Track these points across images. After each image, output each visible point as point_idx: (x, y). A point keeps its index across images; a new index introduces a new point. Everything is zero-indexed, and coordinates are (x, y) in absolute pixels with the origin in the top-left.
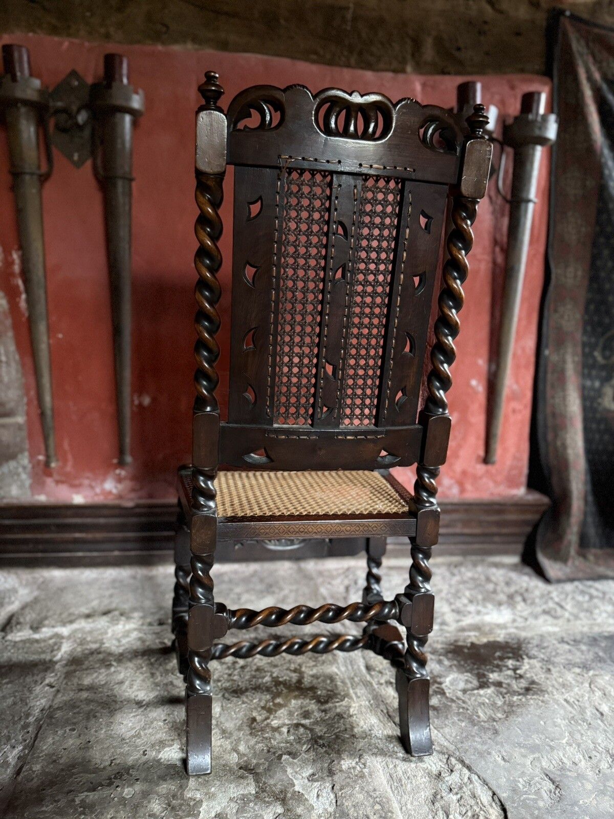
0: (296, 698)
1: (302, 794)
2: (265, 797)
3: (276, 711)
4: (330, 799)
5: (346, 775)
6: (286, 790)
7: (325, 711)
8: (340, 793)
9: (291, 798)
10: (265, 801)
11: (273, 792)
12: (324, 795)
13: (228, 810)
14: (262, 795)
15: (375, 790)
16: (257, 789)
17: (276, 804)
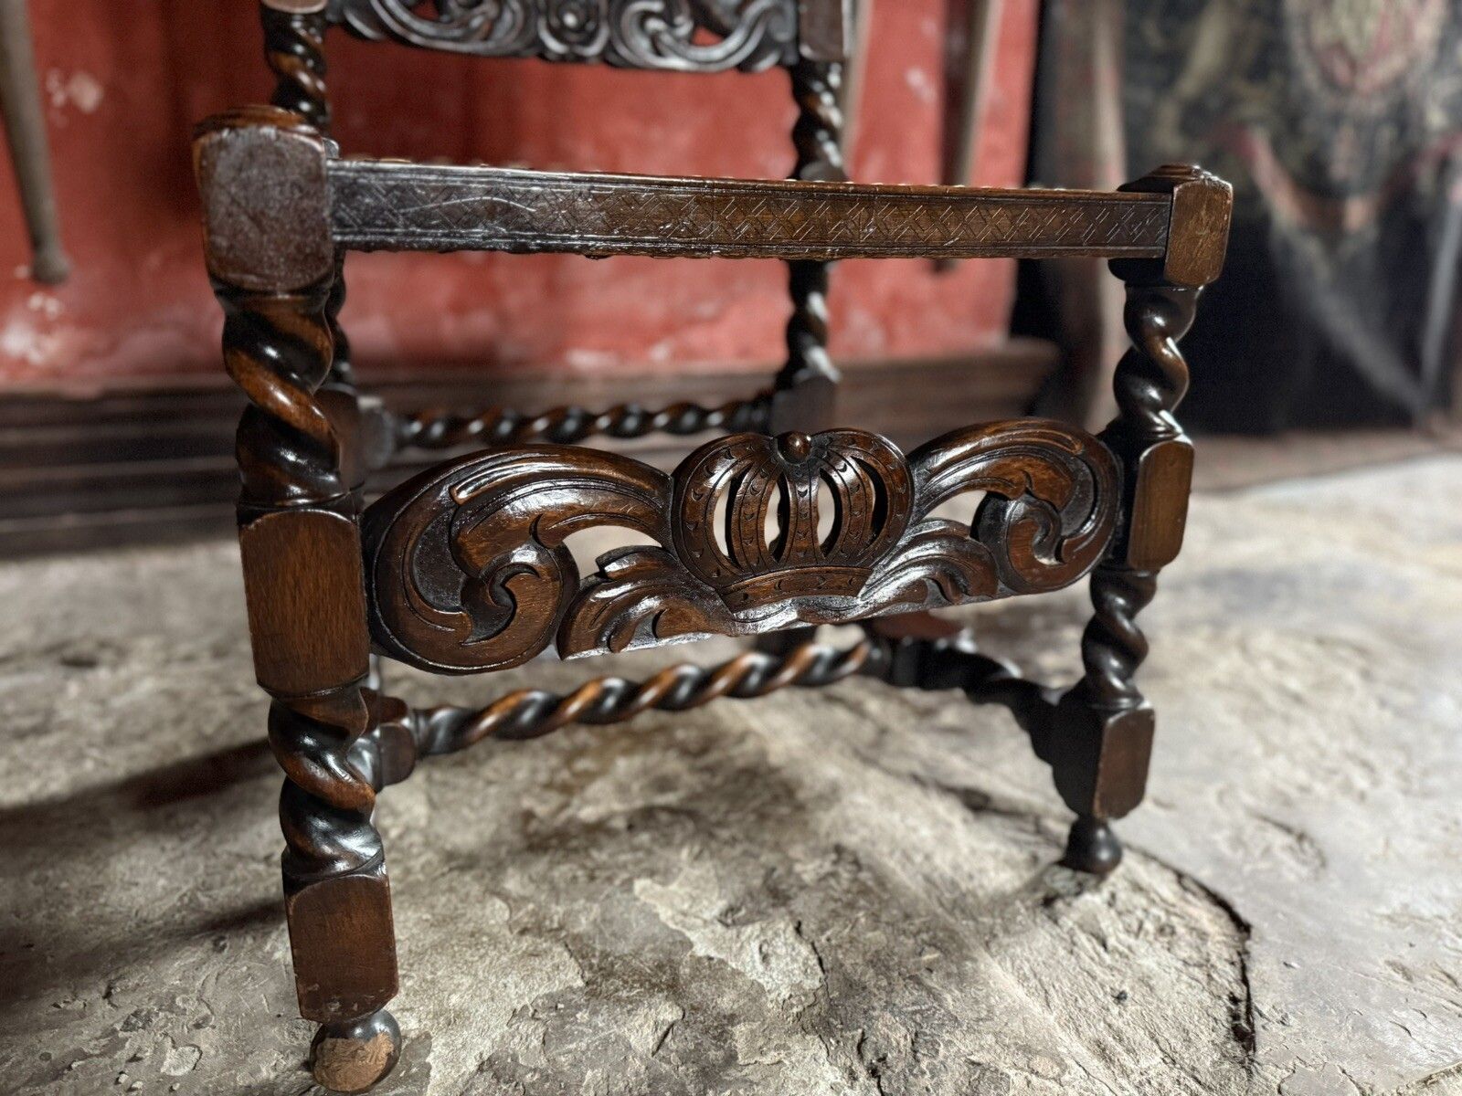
0: (627, 752)
1: (722, 962)
2: (617, 990)
3: (582, 788)
4: (800, 959)
5: (821, 895)
6: (671, 961)
7: (711, 770)
8: (823, 939)
9: (693, 978)
10: (619, 1000)
11: (635, 971)
12: (782, 951)
13: (515, 1045)
14: (606, 986)
15: (907, 917)
16: (587, 975)
17: (655, 1000)
